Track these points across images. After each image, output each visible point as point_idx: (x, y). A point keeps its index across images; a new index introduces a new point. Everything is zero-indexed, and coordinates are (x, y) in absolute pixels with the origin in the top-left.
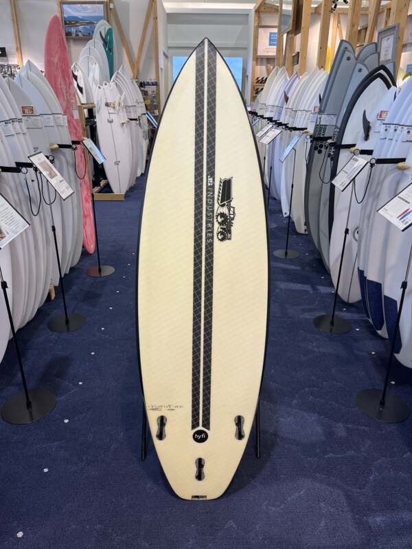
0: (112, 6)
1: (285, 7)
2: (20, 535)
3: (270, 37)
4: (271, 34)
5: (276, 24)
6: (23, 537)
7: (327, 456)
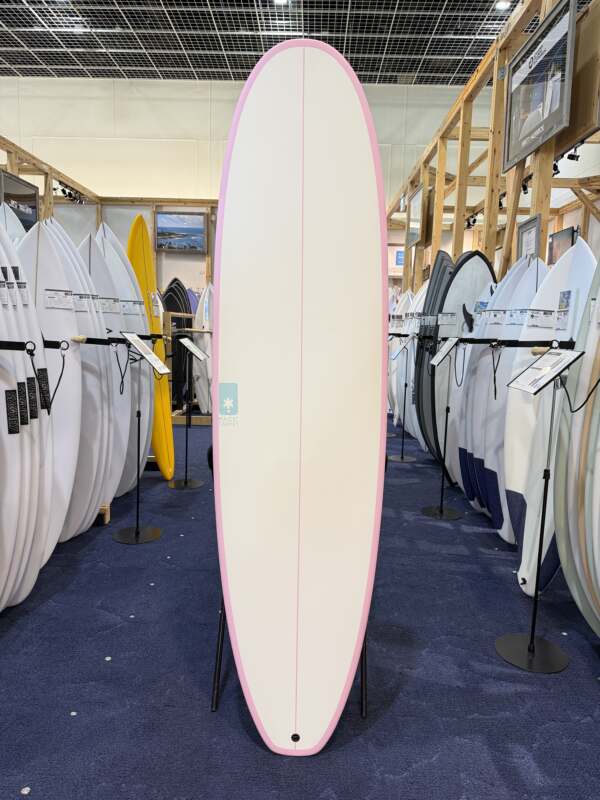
0: (213, 218)
1: (412, 225)
2: (26, 791)
3: (397, 256)
4: (398, 252)
5: (403, 242)
6: (29, 794)
7: (470, 717)
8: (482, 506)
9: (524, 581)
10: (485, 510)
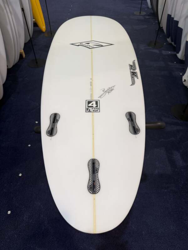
2: (20, 175)
7: (160, 140)
8: (172, 41)
9: (185, 80)
10: (173, 43)
